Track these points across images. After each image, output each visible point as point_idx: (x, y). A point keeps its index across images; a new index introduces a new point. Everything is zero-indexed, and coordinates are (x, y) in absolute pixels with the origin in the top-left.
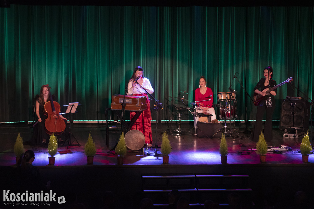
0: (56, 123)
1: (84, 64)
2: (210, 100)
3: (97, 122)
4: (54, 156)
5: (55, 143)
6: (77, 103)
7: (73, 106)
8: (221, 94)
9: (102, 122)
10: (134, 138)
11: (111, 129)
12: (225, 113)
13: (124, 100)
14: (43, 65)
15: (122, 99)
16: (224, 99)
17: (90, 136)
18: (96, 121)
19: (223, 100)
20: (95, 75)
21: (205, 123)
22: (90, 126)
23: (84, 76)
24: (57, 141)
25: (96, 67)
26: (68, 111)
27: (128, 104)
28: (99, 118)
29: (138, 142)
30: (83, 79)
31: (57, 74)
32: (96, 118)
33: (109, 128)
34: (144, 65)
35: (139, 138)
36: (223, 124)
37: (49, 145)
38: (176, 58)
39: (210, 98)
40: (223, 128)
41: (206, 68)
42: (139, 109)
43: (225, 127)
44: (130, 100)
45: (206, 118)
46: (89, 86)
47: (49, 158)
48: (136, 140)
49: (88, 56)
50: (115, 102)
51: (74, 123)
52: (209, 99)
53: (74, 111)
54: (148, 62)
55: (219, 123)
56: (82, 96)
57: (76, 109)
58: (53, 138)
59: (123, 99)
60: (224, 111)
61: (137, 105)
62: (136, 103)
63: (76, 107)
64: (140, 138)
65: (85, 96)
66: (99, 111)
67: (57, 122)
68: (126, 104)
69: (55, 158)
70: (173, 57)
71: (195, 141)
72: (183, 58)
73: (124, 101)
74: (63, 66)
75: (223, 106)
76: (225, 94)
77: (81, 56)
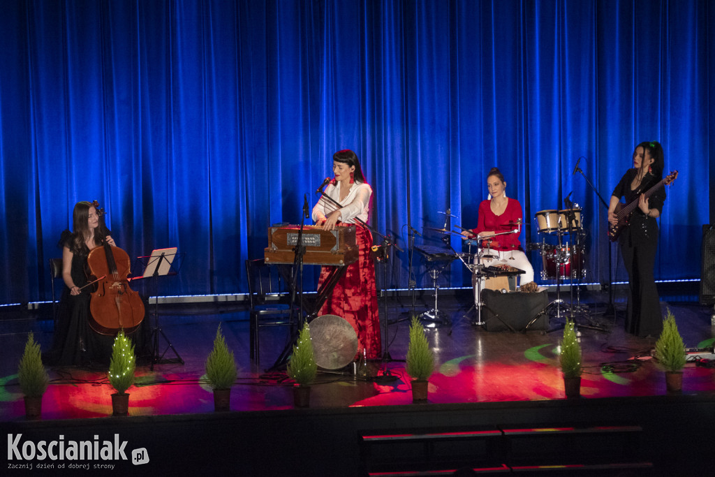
0: (118, 304)
1: (173, 147)
2: (516, 231)
3: (212, 300)
4: (127, 392)
5: (128, 357)
6: (174, 250)
7: (162, 257)
8: (544, 214)
9: (234, 299)
10: (328, 337)
11: (264, 315)
12: (555, 264)
13: (300, 236)
14: (64, 151)
15: (295, 234)
16: (552, 229)
17: (219, 335)
18: (209, 297)
19: (550, 232)
20: (203, 174)
21: (504, 291)
22: (194, 311)
23: (174, 178)
24: (133, 350)
25: (206, 153)
26: (149, 272)
27: (312, 248)
29: (339, 348)
30: (172, 186)
31: (101, 175)
32: (209, 289)
33: (258, 313)
34: (330, 143)
35: (342, 337)
36: (552, 295)
37: (112, 361)
38: (414, 123)
39: (516, 227)
40: (553, 305)
41: (496, 148)
42: (342, 261)
43: (558, 301)
44: (316, 236)
45: (505, 279)
46: (186, 204)
47: (113, 396)
48: (334, 342)
49: (183, 123)
50: (277, 244)
52: (513, 230)
53: (164, 270)
54: (342, 136)
55: (540, 291)
57: (170, 266)
58: (123, 343)
59: (297, 235)
60: (554, 258)
61: (335, 248)
62: (333, 246)
63: (171, 259)
64: (345, 338)
65: (177, 231)
66: (215, 269)
67: (121, 302)
68: (305, 247)
69: (130, 397)
70: (408, 121)
71: (480, 342)
72: (433, 122)
73: (299, 241)
74: (118, 153)
75: (551, 247)
76: (555, 214)
77: (164, 127)
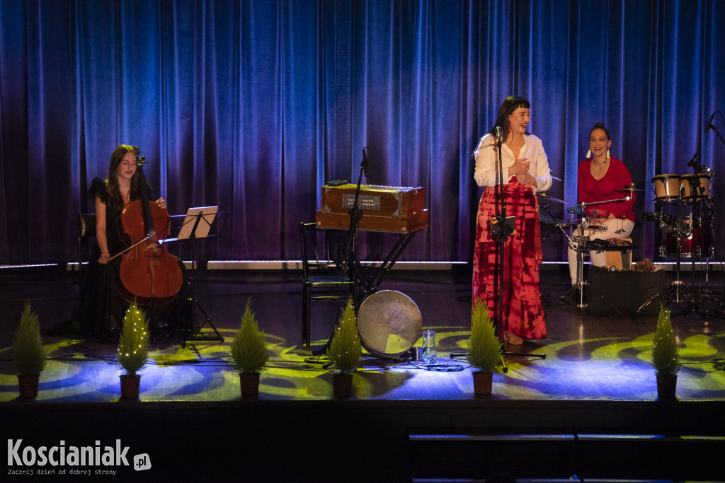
0: (152, 269)
1: (241, 87)
2: (628, 198)
3: (280, 267)
4: (138, 373)
5: (140, 333)
6: (214, 209)
7: (200, 216)
8: (663, 179)
9: (295, 267)
10: (387, 316)
11: (318, 287)
12: (676, 239)
13: (356, 198)
14: (114, 89)
15: (351, 195)
16: (671, 197)
17: (248, 310)
18: (277, 264)
19: (669, 200)
20: (276, 121)
21: (613, 269)
22: (258, 279)
23: (241, 125)
24: (147, 324)
25: (279, 95)
26: (185, 233)
27: (371, 211)
28: (286, 253)
29: (399, 330)
30: (238, 133)
31: (158, 117)
32: (279, 254)
33: (310, 285)
34: (425, 90)
35: (403, 317)
36: (672, 274)
37: (122, 337)
38: (525, 68)
39: (628, 193)
40: (671, 286)
41: (622, 99)
42: (404, 229)
43: (677, 282)
44: (375, 198)
45: (618, 254)
46: (255, 155)
47: (122, 377)
48: (393, 322)
49: (254, 61)
50: (331, 207)
51: (209, 268)
52: (626, 196)
53: (203, 231)
54: (438, 81)
55: (657, 269)
56: (235, 187)
57: (210, 227)
58: (135, 315)
59: (354, 196)
60: (674, 232)
61: (396, 213)
62: (396, 210)
63: (211, 219)
64: (407, 318)
65: (243, 186)
66: (286, 232)
67: (156, 267)
68: (362, 211)
69: (142, 378)
70: (518, 66)
71: (581, 328)
72: (547, 67)
73: (356, 202)
74: (177, 92)
75: (671, 218)
76: (676, 180)
77: (231, 64)
